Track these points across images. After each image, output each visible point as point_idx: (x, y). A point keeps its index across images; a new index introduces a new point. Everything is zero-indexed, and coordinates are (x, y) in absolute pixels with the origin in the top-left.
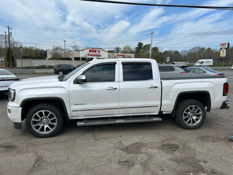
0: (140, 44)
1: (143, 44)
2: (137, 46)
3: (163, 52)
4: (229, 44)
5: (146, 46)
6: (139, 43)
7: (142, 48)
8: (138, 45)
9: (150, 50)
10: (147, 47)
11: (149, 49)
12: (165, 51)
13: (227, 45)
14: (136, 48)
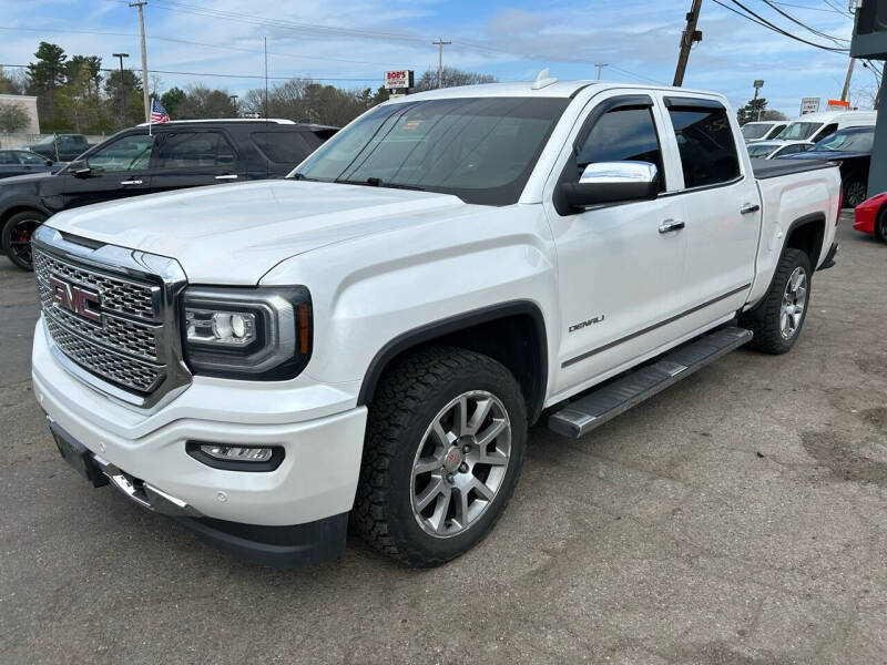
0: (49, 53)
1: (61, 51)
2: (36, 61)
3: (164, 92)
4: (411, 74)
5: (78, 61)
6: (44, 45)
7: (64, 72)
8: (38, 56)
9: (103, 84)
10: (85, 66)
11: (98, 79)
12: (172, 91)
13: (407, 77)
14: (32, 67)
